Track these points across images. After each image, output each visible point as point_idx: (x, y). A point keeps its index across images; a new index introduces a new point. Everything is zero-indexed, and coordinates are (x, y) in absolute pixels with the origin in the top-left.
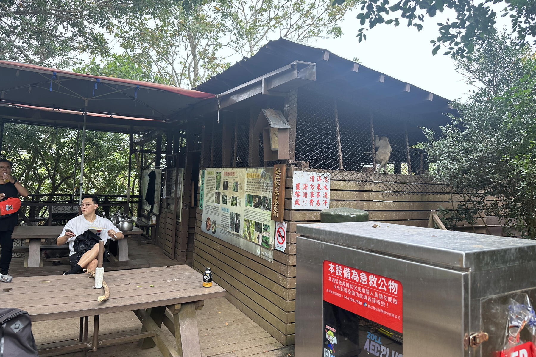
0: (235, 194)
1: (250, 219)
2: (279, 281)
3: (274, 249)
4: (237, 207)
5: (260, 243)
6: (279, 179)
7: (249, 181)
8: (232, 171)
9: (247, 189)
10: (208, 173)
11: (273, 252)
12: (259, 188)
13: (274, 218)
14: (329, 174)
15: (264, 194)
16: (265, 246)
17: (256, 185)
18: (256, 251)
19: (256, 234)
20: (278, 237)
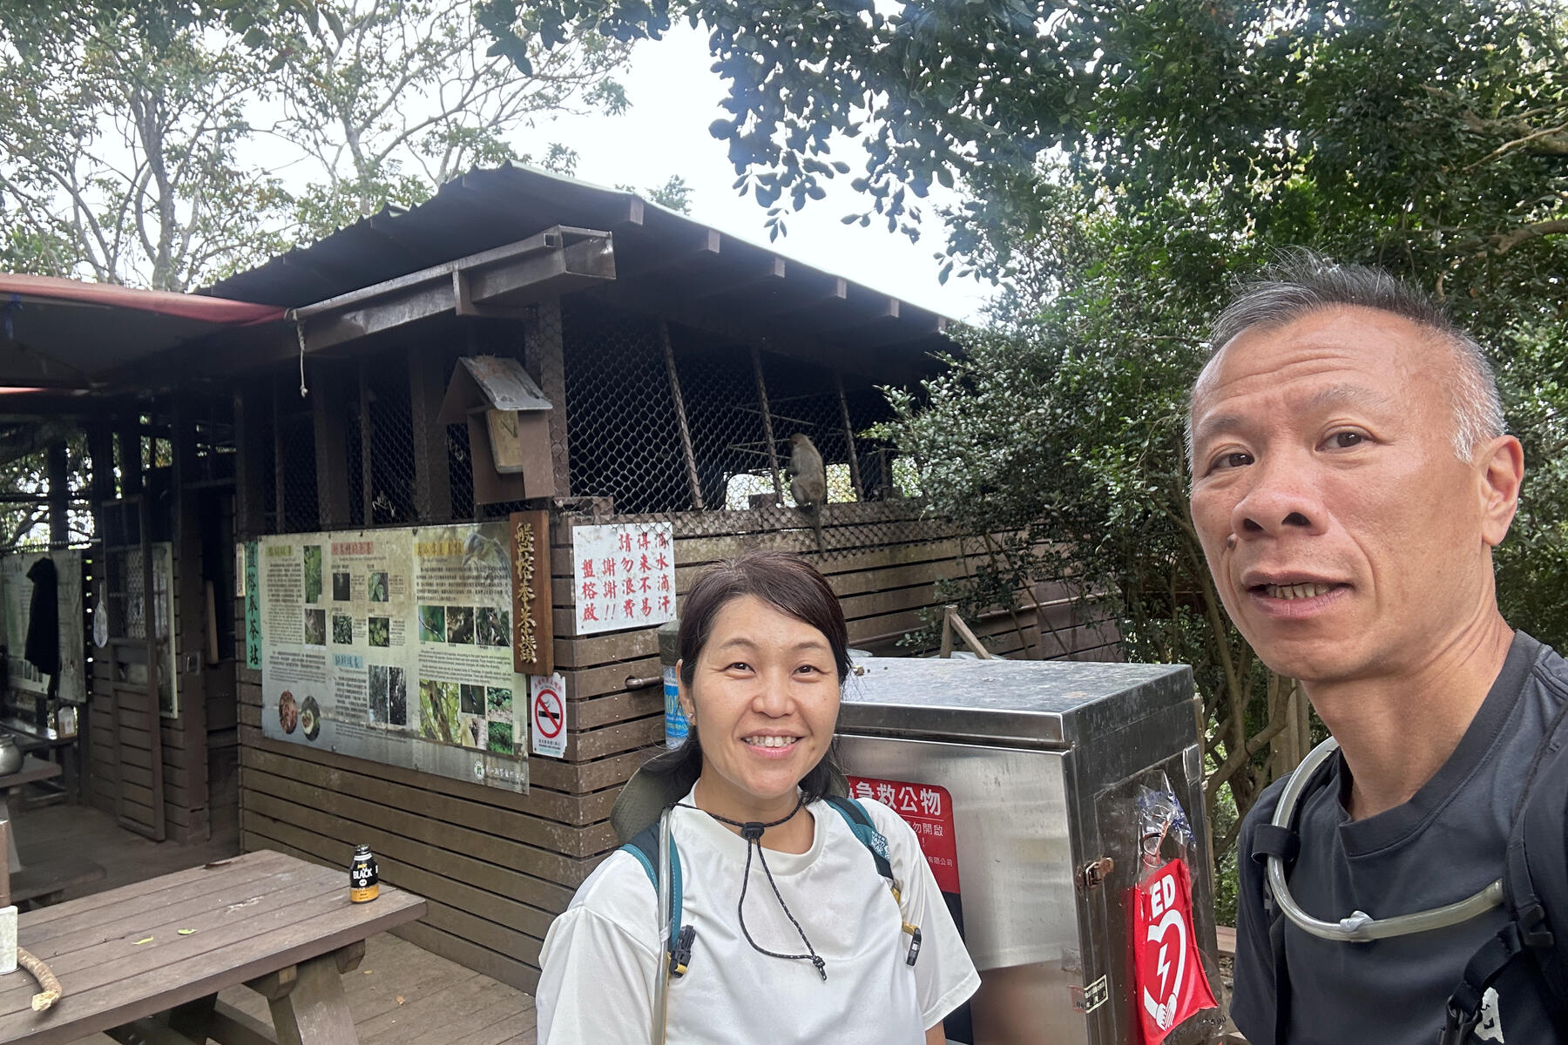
0: (379, 611)
1: (439, 681)
2: (555, 842)
3: (531, 755)
4: (392, 648)
5: (482, 746)
6: (531, 554)
7: (427, 565)
8: (363, 540)
9: (423, 591)
10: (271, 552)
11: (526, 765)
12: (465, 585)
13: (524, 668)
14: (667, 524)
15: (482, 601)
16: (500, 750)
17: (455, 577)
18: (469, 771)
19: (466, 719)
20: (540, 718)
